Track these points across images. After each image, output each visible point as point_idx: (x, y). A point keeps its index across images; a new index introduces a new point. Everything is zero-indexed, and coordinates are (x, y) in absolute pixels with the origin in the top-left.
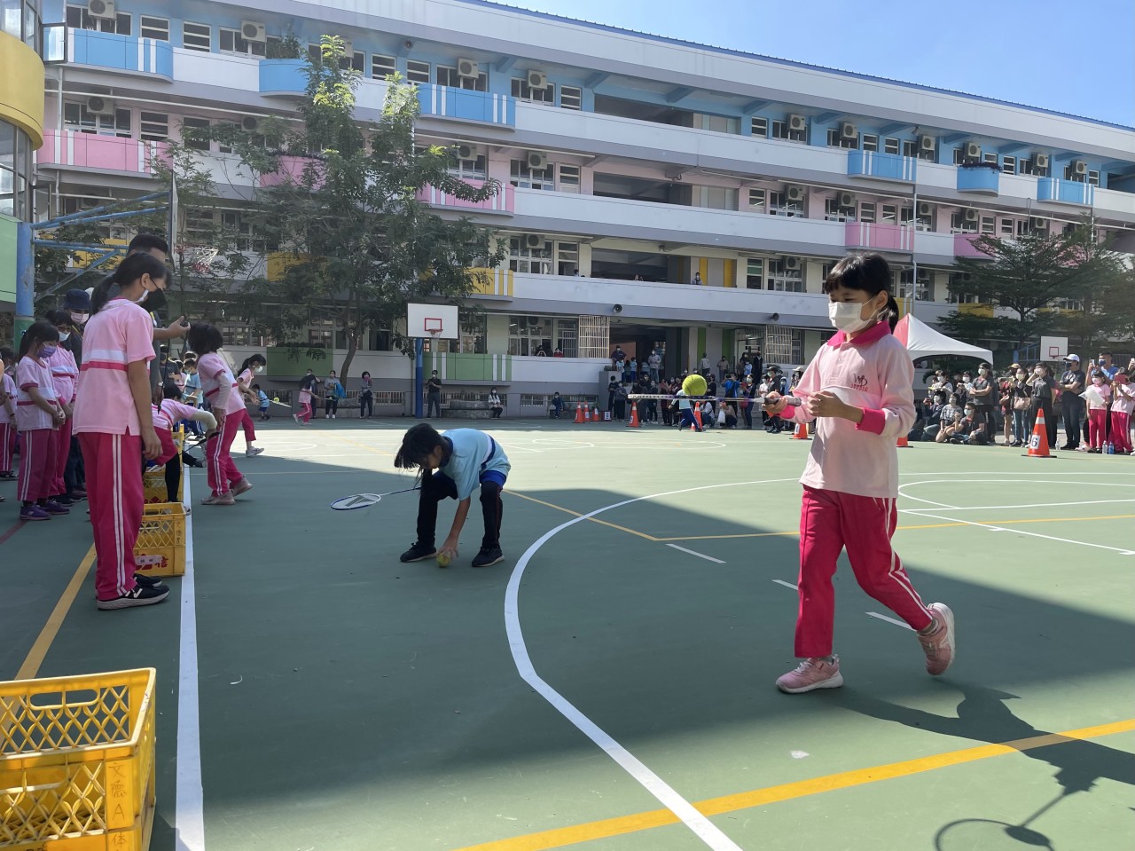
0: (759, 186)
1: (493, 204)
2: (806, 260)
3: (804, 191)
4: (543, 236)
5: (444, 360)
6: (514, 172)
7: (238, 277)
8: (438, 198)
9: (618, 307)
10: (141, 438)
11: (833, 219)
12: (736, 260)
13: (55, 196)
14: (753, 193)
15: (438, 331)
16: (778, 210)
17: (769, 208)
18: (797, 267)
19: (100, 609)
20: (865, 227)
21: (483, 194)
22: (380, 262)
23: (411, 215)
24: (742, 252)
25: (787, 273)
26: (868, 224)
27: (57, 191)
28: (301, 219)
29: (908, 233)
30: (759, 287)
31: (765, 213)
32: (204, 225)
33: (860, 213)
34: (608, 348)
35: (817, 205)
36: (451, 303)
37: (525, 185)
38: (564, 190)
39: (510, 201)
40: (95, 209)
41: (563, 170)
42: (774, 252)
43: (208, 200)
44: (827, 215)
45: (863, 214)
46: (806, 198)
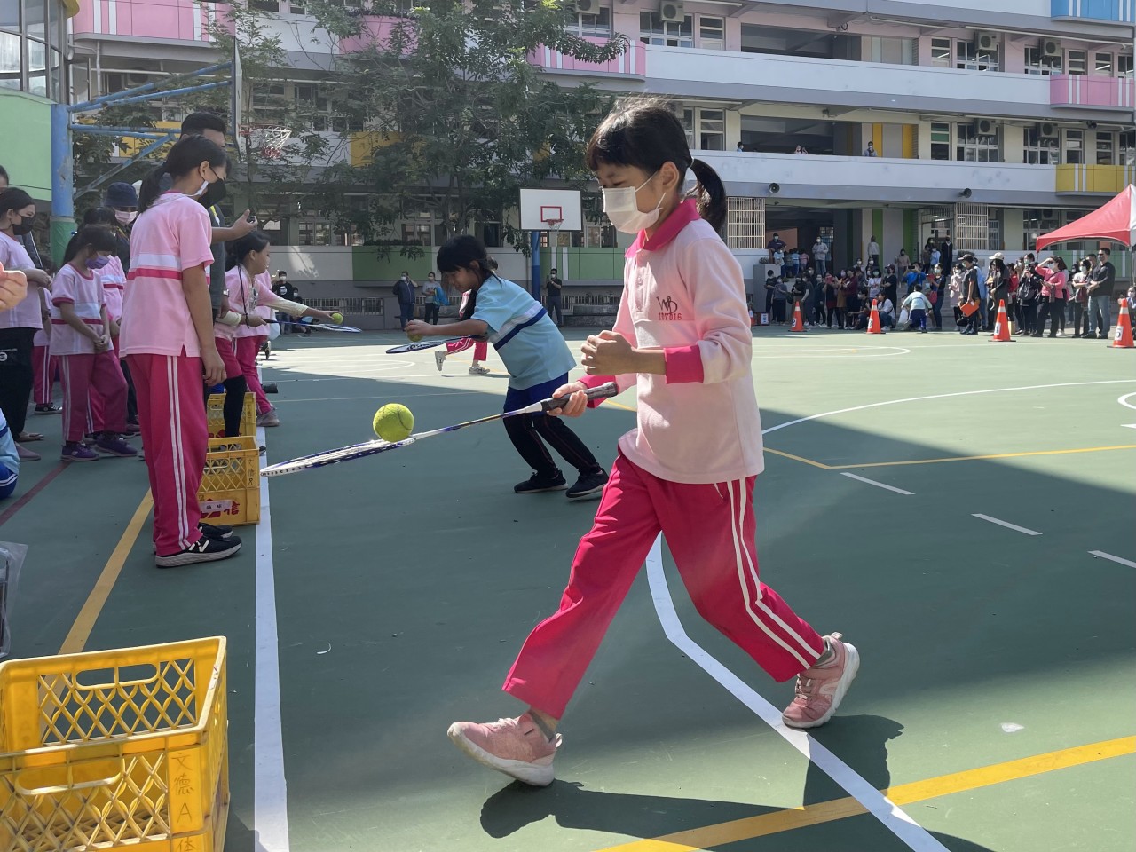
0: (943, 34)
1: (622, 65)
2: (1002, 123)
3: (998, 39)
4: (681, 103)
5: (565, 257)
6: (644, 27)
7: (316, 163)
8: (554, 60)
9: (775, 187)
10: (201, 360)
11: (1034, 72)
12: (917, 125)
13: (96, 72)
14: (935, 43)
15: (557, 221)
16: (968, 63)
17: (956, 61)
18: (992, 132)
19: (160, 567)
20: (1074, 80)
21: (608, 53)
22: (487, 140)
23: (522, 82)
24: (923, 115)
25: (980, 139)
26: (1078, 76)
27: (98, 66)
28: (389, 92)
29: (1128, 86)
30: (946, 157)
31: (952, 67)
32: (276, 102)
33: (1067, 64)
34: (763, 236)
35: (1014, 55)
36: (573, 187)
37: (658, 42)
38: (707, 47)
39: (640, 60)
40: (143, 86)
41: (704, 22)
42: (963, 115)
43: (276, 72)
44: (1027, 67)
45: (1072, 64)
46: (1001, 47)
